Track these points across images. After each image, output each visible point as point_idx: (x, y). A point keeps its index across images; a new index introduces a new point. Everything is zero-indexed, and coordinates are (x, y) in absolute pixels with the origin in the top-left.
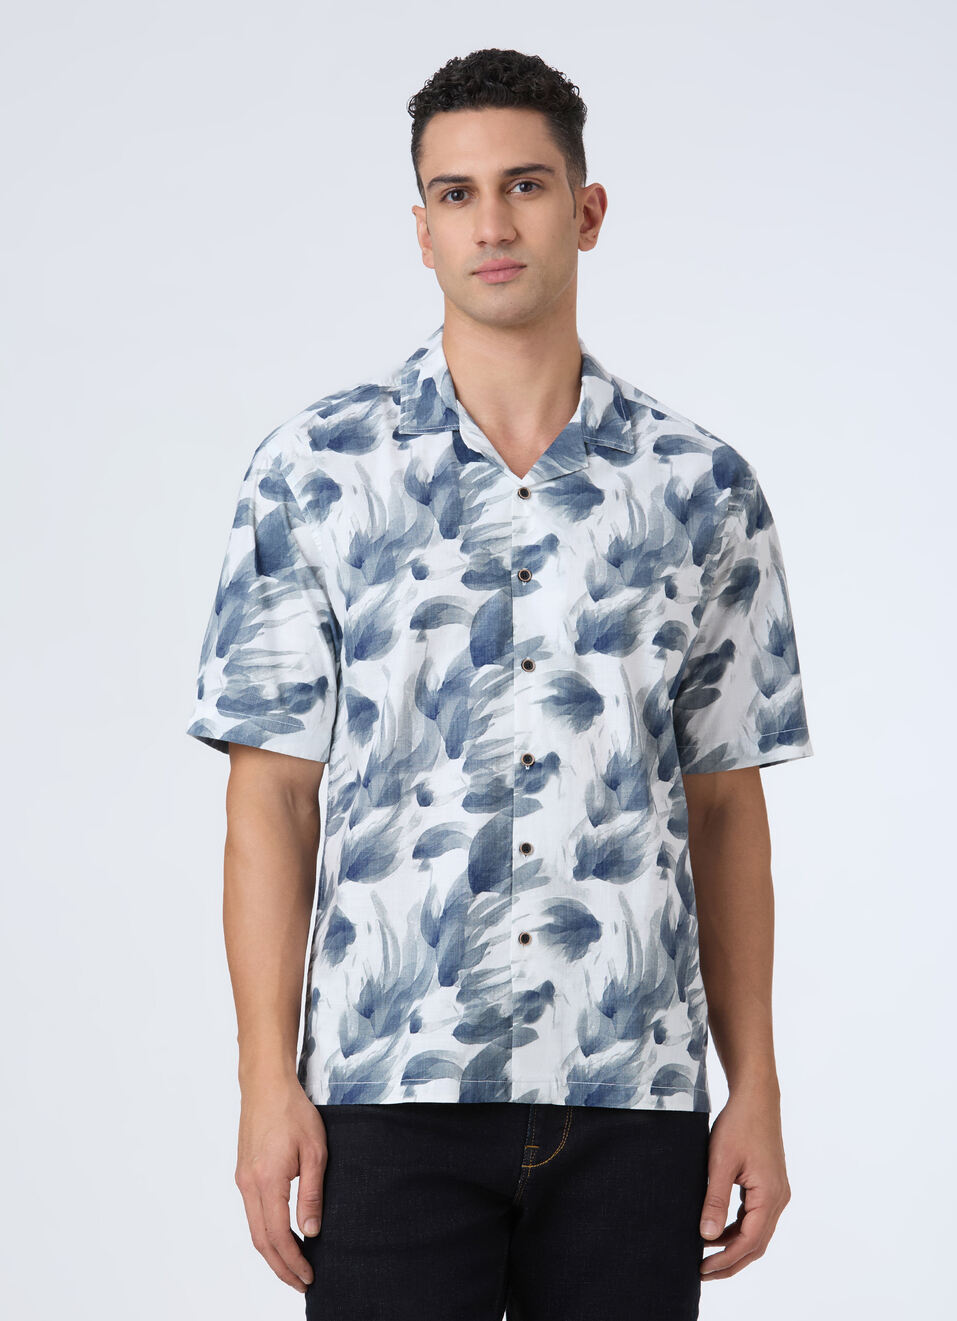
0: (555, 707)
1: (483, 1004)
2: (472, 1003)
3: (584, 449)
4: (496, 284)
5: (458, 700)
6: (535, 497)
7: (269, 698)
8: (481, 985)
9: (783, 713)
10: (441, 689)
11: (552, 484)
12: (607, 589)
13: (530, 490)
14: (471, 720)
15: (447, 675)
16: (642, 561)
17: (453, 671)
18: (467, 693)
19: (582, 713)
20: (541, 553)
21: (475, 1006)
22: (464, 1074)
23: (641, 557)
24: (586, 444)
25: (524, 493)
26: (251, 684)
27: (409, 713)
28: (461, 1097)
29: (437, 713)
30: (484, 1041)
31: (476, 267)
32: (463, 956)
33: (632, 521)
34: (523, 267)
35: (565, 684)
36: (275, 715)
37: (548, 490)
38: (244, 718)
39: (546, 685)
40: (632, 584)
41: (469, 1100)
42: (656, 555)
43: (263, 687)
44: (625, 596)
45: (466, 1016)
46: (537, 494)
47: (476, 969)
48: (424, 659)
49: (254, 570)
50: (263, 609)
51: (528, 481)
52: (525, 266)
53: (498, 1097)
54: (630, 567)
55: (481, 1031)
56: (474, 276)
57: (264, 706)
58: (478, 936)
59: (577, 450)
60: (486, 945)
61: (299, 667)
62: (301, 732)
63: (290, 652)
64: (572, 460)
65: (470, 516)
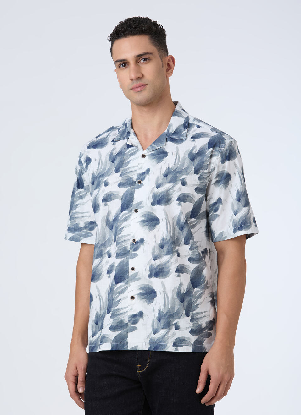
0: (143, 223)
1: (118, 319)
2: (115, 319)
3: (166, 140)
4: (138, 92)
5: (116, 224)
6: (147, 157)
7: (81, 227)
8: (118, 313)
9: (240, 220)
10: (113, 220)
11: (153, 152)
12: (161, 184)
13: (146, 155)
14: (118, 229)
15: (115, 216)
17: (116, 214)
19: (152, 225)
20: (145, 175)
21: (116, 320)
22: (113, 341)
23: (174, 173)
24: (167, 138)
25: (143, 156)
26: (76, 223)
27: (104, 229)
28: (111, 348)
29: (112, 228)
30: (119, 331)
31: (131, 87)
32: (112, 304)
33: (175, 162)
34: (146, 85)
35: (147, 216)
36: (84, 232)
37: (152, 154)
39: (141, 216)
40: (170, 182)
41: (114, 349)
42: (180, 172)
43: (79, 223)
44: (166, 186)
45: (113, 323)
46: (148, 156)
47: (116, 308)
48: (108, 211)
49: (76, 187)
50: (79, 199)
51: (145, 152)
52: (147, 84)
53: (125, 348)
54: (170, 176)
55: (118, 327)
56: (131, 90)
57: (80, 229)
58: (117, 298)
59: (163, 140)
60: (120, 300)
61: (90, 216)
62: (92, 236)
63: (88, 212)
64: (160, 144)
65: (125, 165)
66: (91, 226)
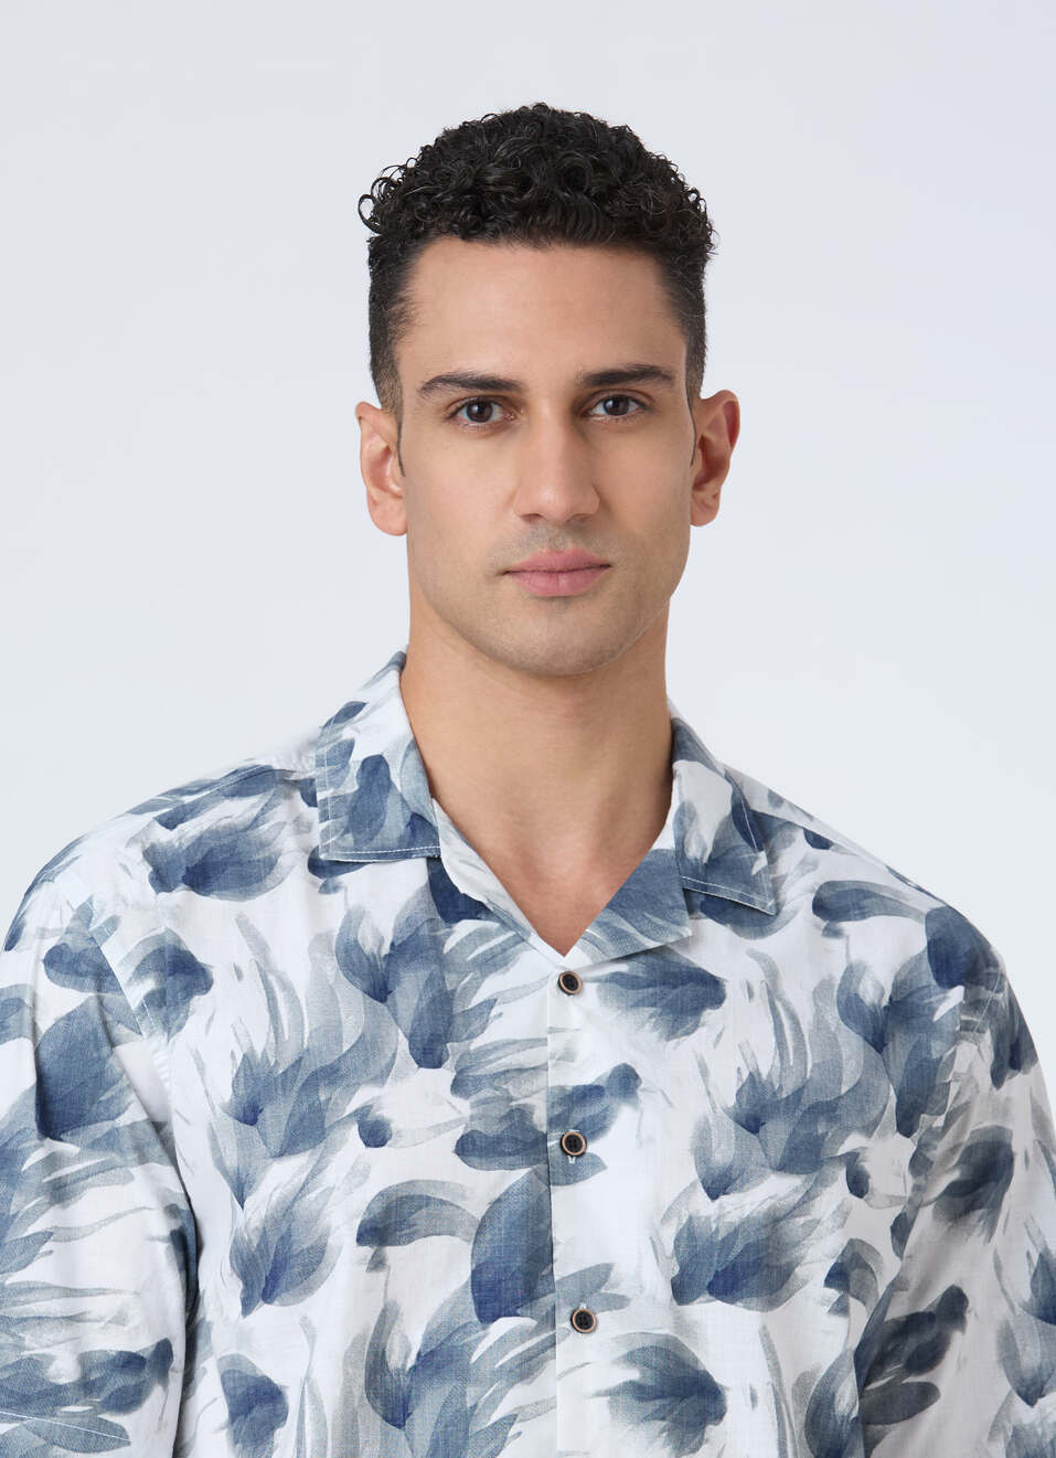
0: (636, 1403)
3: (683, 904)
4: (554, 599)
5: (448, 1388)
6: (590, 990)
7: (62, 1381)
10: (414, 1368)
11: (623, 968)
12: (735, 1174)
13: (581, 976)
14: (474, 1429)
15: (428, 1338)
16: (801, 1122)
17: (436, 1332)
18: (464, 1375)
19: (685, 1419)
20: (606, 1101)
23: (798, 1113)
24: (687, 894)
25: (570, 983)
26: (26, 1354)
27: (355, 1413)
29: (407, 1414)
33: (781, 1043)
34: (607, 566)
35: (654, 1360)
36: (74, 1414)
37: (616, 978)
38: (14, 1419)
39: (616, 1362)
40: (785, 1167)
42: (828, 1110)
44: (769, 1191)
46: (595, 985)
48: (382, 1306)
49: (35, 1125)
50: (51, 1204)
51: (577, 959)
52: (611, 566)
54: (778, 1132)
56: (508, 579)
57: (54, 1396)
59: (671, 904)
61: (120, 1319)
62: (123, 1450)
63: (102, 1292)
64: (660, 922)
65: (467, 1026)
66: (120, 1381)
